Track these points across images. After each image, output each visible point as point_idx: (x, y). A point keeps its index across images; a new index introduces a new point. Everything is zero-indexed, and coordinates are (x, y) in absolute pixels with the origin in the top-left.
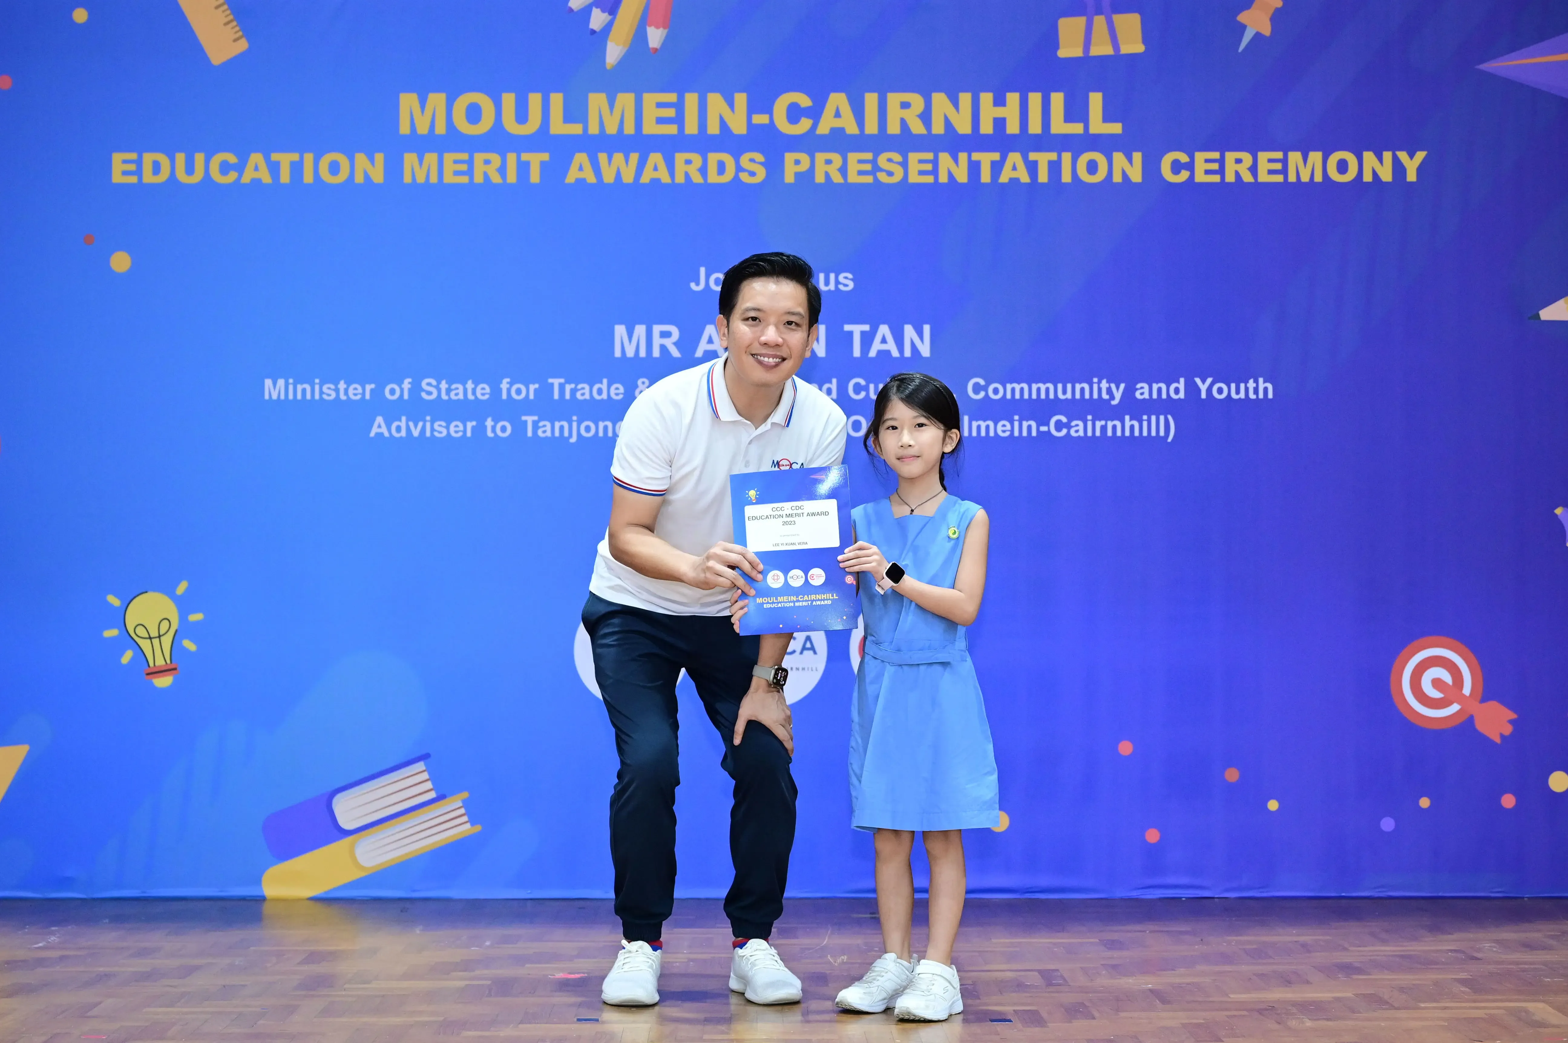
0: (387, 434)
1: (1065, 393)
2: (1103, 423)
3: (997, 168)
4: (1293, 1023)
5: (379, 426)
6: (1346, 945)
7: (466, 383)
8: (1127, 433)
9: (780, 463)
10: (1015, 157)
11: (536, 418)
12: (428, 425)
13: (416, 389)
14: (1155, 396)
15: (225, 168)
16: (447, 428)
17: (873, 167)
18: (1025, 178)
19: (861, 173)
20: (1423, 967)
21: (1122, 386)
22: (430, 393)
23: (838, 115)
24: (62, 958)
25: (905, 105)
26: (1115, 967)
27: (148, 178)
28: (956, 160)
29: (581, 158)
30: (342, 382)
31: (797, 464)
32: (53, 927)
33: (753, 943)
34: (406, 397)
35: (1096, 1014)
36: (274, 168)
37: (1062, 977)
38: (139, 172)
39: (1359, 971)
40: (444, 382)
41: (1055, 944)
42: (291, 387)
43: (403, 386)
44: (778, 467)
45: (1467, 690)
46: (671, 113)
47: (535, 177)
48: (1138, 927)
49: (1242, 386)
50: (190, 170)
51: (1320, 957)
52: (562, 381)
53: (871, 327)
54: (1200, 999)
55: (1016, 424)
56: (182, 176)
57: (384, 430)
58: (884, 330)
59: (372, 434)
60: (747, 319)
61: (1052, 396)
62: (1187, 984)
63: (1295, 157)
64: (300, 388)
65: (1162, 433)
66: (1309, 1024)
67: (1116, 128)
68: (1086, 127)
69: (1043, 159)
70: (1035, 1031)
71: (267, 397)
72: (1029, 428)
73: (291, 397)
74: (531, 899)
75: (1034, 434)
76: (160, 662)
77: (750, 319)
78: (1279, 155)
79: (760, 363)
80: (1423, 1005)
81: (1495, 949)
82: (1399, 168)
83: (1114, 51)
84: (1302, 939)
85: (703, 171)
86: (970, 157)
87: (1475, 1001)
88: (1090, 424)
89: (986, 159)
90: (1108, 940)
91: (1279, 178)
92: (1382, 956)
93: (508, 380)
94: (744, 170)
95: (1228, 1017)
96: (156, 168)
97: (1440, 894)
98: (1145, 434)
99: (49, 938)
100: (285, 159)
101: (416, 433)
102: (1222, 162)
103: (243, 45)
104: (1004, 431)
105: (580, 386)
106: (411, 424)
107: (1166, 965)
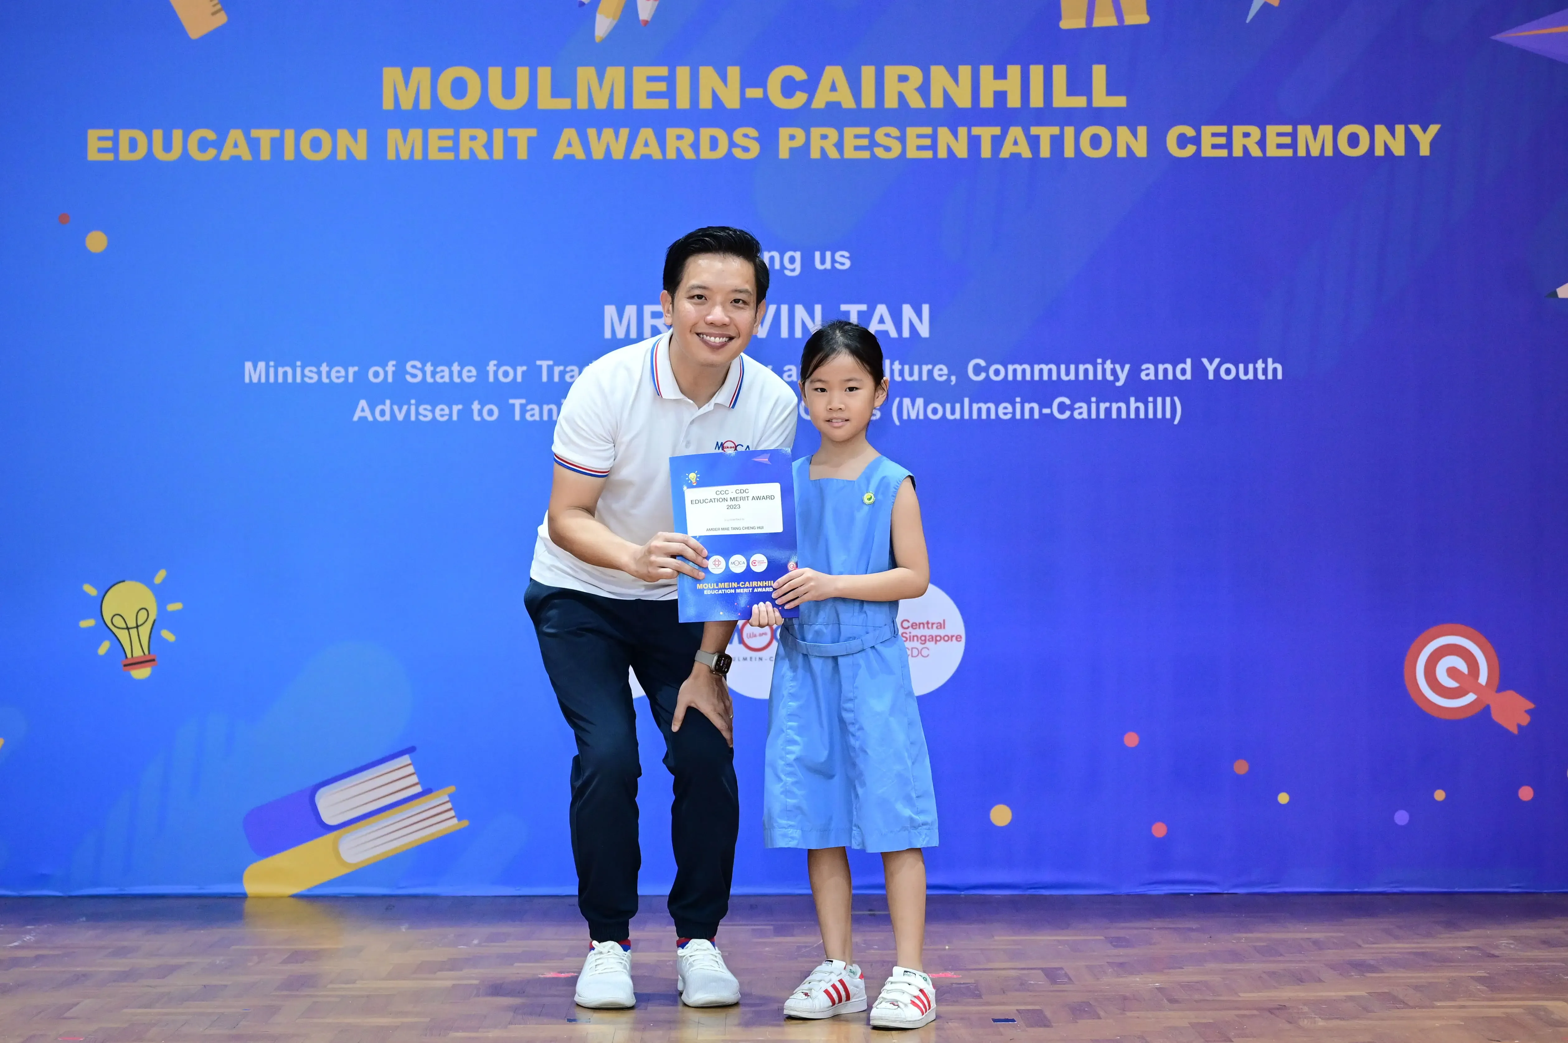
0: (370, 419)
1: (1068, 374)
2: (1107, 405)
3: (997, 142)
4: (1305, 1023)
5: (363, 410)
6: (1360, 942)
7: (452, 365)
8: (1132, 416)
9: (725, 445)
10: (1016, 132)
11: (523, 401)
12: (413, 408)
13: (400, 372)
14: (1161, 377)
15: (203, 145)
16: (433, 411)
17: (870, 142)
18: (1027, 153)
19: (857, 148)
20: (1439, 965)
21: (1127, 367)
22: (414, 376)
23: (833, 88)
24: (38, 958)
25: (903, 79)
26: (1121, 965)
27: (125, 155)
28: (955, 134)
29: (570, 134)
30: (324, 365)
31: (742, 446)
32: (29, 925)
33: (693, 943)
34: (390, 379)
35: (1102, 1013)
36: (254, 145)
37: (1066, 975)
38: (115, 150)
39: (1373, 968)
40: (429, 365)
41: (1058, 941)
42: (272, 370)
43: (387, 369)
44: (723, 450)
45: (1483, 679)
46: (662, 87)
47: (522, 153)
48: (1148, 924)
49: (1251, 366)
50: (167, 147)
51: (1331, 955)
52: (551, 363)
53: (868, 307)
54: (1208, 998)
55: (1018, 406)
56: (159, 153)
57: (368, 414)
58: (882, 309)
59: (356, 418)
60: (693, 297)
61: (1054, 377)
62: (1197, 983)
63: (1304, 131)
64: (281, 370)
65: (1168, 416)
66: (1321, 1023)
67: (1120, 101)
68: (1090, 101)
69: (1045, 133)
70: (1040, 1031)
71: (247, 380)
72: (1032, 410)
73: (272, 380)
74: (520, 896)
75: (1036, 416)
76: (138, 653)
77: (696, 297)
78: (1288, 129)
79: (706, 343)
80: (1439, 1004)
81: (1512, 946)
82: (1411, 142)
83: (1118, 22)
84: (1316, 936)
85: (695, 146)
86: (969, 131)
87: (1493, 1000)
88: (1094, 406)
89: (986, 133)
90: (1113, 938)
91: (1289, 153)
92: (1397, 953)
93: (495, 362)
94: (737, 146)
95: (1237, 1016)
96: (133, 145)
97: (1456, 890)
98: (1151, 416)
99: (25, 938)
100: (265, 136)
101: (400, 417)
102: (1229, 135)
103: (222, 19)
104: (1005, 414)
105: (568, 369)
106: (395, 408)
107: (1174, 963)
